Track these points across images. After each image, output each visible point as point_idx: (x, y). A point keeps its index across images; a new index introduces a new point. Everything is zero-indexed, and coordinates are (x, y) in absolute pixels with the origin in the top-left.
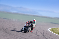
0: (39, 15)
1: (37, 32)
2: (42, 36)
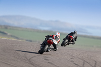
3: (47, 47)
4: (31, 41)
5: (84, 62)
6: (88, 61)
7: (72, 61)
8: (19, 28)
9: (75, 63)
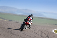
0: (44, 17)
1: (42, 33)
2: (47, 37)
3: (25, 26)
4: (11, 21)
5: (42, 32)
6: (44, 32)
7: (35, 32)
8: (5, 13)
9: (37, 33)
